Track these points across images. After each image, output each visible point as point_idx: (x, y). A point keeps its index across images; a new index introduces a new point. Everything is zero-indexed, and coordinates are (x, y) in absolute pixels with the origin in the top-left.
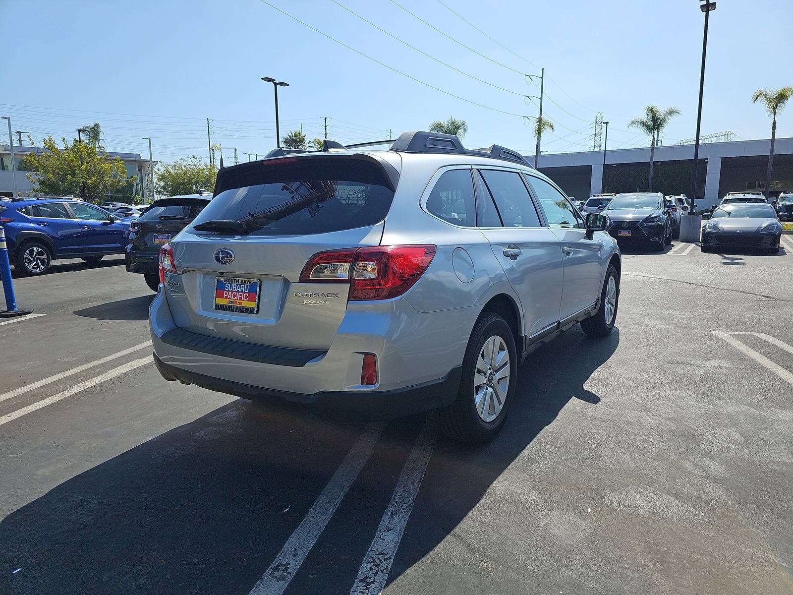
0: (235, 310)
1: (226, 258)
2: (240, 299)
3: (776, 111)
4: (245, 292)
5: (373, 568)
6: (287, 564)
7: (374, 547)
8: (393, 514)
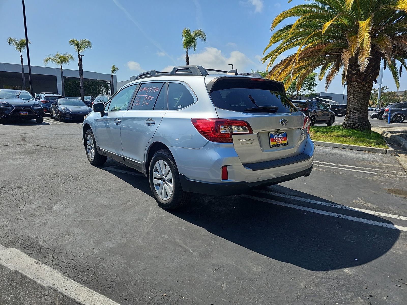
0: (280, 146)
2: (281, 140)
4: (282, 137)
5: (335, 206)
6: (337, 215)
7: (326, 205)
8: (308, 201)
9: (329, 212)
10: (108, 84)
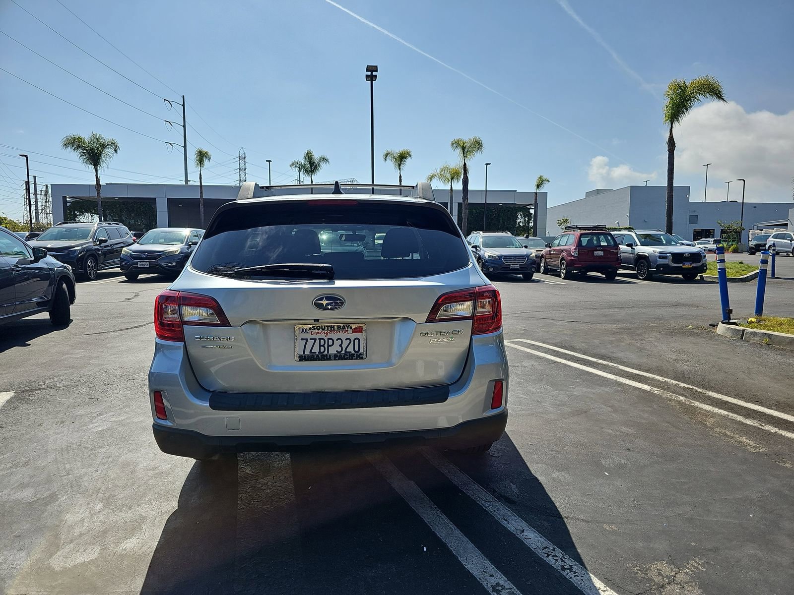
0: (332, 358)
1: (334, 304)
3: (401, 167)
5: (555, 558)
6: (498, 584)
7: (533, 547)
8: (506, 520)
9: (491, 568)
10: (530, 210)
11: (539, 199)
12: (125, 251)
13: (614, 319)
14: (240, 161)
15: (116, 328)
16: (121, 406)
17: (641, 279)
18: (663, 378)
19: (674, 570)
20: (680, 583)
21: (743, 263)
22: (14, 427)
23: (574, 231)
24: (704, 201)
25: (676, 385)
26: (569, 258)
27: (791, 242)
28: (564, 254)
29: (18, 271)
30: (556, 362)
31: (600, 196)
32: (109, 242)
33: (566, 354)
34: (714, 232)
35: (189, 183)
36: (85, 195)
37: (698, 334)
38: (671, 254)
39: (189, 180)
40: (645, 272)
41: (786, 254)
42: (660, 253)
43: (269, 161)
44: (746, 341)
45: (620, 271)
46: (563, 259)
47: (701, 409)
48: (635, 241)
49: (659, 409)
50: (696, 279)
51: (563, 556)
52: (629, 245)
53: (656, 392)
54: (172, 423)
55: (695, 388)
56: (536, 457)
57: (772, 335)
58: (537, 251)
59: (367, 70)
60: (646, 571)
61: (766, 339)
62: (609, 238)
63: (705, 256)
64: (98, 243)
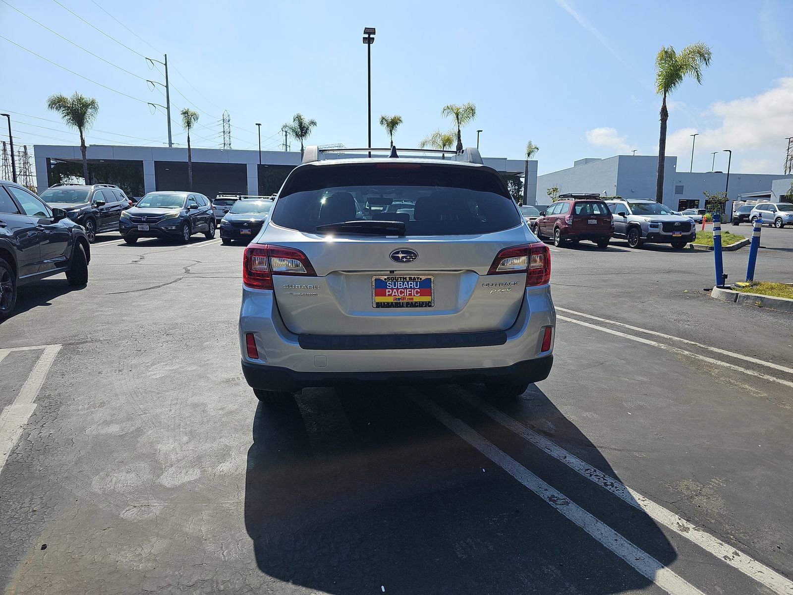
0: (405, 306)
1: (408, 257)
2: (410, 295)
3: (392, 133)
4: (414, 289)
5: (597, 477)
6: (553, 496)
7: (576, 469)
8: (549, 449)
9: (545, 485)
10: (521, 179)
11: (529, 167)
12: (124, 214)
13: (613, 284)
14: (225, 124)
15: (134, 288)
16: (170, 357)
17: (632, 248)
18: (668, 336)
19: (699, 485)
20: (706, 495)
21: (728, 233)
22: (75, 375)
23: (568, 199)
24: (690, 172)
25: (680, 341)
26: (564, 226)
27: (774, 212)
28: (558, 222)
29: (42, 230)
30: (566, 322)
31: (590, 165)
32: (107, 205)
33: (574, 314)
34: (698, 203)
35: (173, 146)
36: (69, 157)
37: (694, 298)
38: (662, 223)
39: (172, 142)
40: (636, 240)
41: (768, 225)
42: (651, 222)
43: (259, 125)
44: (740, 304)
45: (612, 240)
46: (557, 227)
47: (705, 362)
48: (628, 210)
49: (668, 361)
50: (685, 247)
51: (604, 475)
52: (622, 214)
53: (663, 347)
54: (265, 361)
55: (697, 344)
56: (564, 400)
57: (765, 298)
58: (530, 219)
59: (365, 33)
60: (676, 486)
61: (758, 303)
62: (602, 206)
63: (694, 225)
64: (96, 206)
